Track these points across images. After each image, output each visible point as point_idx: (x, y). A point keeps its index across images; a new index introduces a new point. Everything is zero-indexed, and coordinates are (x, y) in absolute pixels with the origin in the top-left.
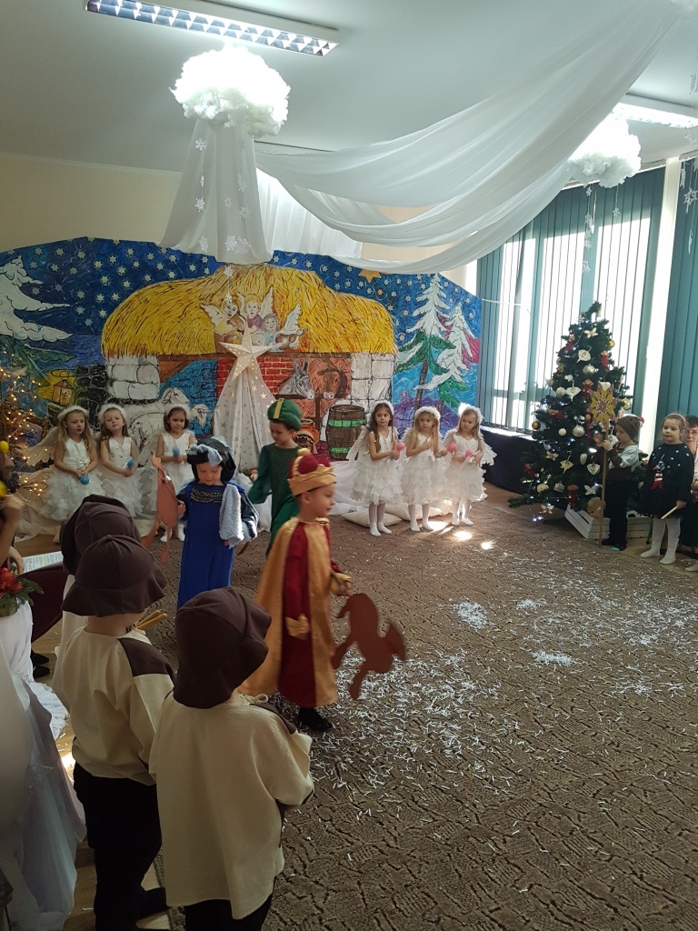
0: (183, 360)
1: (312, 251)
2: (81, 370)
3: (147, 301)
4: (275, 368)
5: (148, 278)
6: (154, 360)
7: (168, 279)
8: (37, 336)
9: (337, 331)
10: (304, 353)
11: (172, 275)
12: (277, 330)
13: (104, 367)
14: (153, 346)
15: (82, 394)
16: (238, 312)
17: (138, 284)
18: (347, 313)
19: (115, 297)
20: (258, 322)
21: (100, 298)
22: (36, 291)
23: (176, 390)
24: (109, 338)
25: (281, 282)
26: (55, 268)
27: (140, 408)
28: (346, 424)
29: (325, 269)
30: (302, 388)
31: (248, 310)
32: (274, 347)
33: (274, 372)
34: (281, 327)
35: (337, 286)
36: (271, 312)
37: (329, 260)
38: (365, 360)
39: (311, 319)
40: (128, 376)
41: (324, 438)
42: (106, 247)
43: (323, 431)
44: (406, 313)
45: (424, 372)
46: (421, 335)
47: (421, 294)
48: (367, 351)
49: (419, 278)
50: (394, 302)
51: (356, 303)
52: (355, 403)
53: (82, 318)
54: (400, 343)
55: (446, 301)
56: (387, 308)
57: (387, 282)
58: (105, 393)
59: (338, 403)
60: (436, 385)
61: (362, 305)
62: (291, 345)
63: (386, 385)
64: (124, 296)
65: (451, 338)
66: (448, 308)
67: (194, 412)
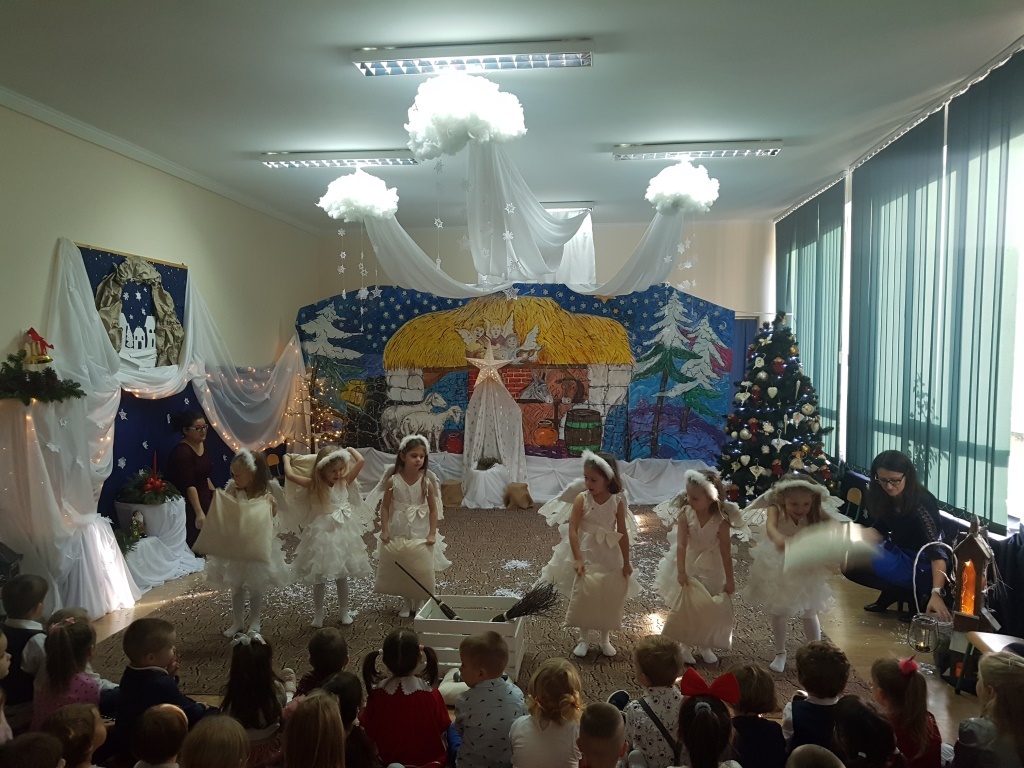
0: (441, 372)
1: (549, 281)
2: (369, 380)
3: (415, 328)
4: (516, 378)
5: (416, 311)
6: (420, 372)
7: (431, 311)
8: (341, 356)
9: (573, 347)
10: (542, 365)
11: (434, 308)
12: (518, 347)
13: (384, 378)
14: (419, 361)
15: (369, 397)
16: (485, 334)
17: (409, 316)
18: (582, 330)
19: (393, 326)
20: (500, 341)
21: (383, 327)
22: (342, 325)
23: (436, 395)
24: (388, 356)
25: (521, 308)
26: (354, 308)
27: (409, 408)
28: (584, 425)
29: (561, 295)
30: (541, 394)
31: (493, 332)
32: (516, 361)
33: (516, 381)
34: (521, 345)
35: (573, 308)
36: (512, 332)
37: (563, 287)
38: (602, 370)
39: (548, 336)
40: (401, 384)
41: (562, 437)
42: (388, 291)
43: (562, 431)
44: (643, 328)
45: (664, 380)
46: (659, 347)
47: (659, 310)
48: (604, 363)
49: (656, 296)
50: (631, 319)
51: (592, 322)
52: (592, 408)
53: (371, 342)
54: (637, 355)
55: (687, 315)
56: (623, 325)
57: (622, 302)
58: (385, 397)
59: (575, 407)
60: (679, 393)
61: (598, 324)
62: (530, 359)
63: (623, 392)
64: (399, 326)
65: (696, 349)
66: (690, 321)
67: (450, 412)
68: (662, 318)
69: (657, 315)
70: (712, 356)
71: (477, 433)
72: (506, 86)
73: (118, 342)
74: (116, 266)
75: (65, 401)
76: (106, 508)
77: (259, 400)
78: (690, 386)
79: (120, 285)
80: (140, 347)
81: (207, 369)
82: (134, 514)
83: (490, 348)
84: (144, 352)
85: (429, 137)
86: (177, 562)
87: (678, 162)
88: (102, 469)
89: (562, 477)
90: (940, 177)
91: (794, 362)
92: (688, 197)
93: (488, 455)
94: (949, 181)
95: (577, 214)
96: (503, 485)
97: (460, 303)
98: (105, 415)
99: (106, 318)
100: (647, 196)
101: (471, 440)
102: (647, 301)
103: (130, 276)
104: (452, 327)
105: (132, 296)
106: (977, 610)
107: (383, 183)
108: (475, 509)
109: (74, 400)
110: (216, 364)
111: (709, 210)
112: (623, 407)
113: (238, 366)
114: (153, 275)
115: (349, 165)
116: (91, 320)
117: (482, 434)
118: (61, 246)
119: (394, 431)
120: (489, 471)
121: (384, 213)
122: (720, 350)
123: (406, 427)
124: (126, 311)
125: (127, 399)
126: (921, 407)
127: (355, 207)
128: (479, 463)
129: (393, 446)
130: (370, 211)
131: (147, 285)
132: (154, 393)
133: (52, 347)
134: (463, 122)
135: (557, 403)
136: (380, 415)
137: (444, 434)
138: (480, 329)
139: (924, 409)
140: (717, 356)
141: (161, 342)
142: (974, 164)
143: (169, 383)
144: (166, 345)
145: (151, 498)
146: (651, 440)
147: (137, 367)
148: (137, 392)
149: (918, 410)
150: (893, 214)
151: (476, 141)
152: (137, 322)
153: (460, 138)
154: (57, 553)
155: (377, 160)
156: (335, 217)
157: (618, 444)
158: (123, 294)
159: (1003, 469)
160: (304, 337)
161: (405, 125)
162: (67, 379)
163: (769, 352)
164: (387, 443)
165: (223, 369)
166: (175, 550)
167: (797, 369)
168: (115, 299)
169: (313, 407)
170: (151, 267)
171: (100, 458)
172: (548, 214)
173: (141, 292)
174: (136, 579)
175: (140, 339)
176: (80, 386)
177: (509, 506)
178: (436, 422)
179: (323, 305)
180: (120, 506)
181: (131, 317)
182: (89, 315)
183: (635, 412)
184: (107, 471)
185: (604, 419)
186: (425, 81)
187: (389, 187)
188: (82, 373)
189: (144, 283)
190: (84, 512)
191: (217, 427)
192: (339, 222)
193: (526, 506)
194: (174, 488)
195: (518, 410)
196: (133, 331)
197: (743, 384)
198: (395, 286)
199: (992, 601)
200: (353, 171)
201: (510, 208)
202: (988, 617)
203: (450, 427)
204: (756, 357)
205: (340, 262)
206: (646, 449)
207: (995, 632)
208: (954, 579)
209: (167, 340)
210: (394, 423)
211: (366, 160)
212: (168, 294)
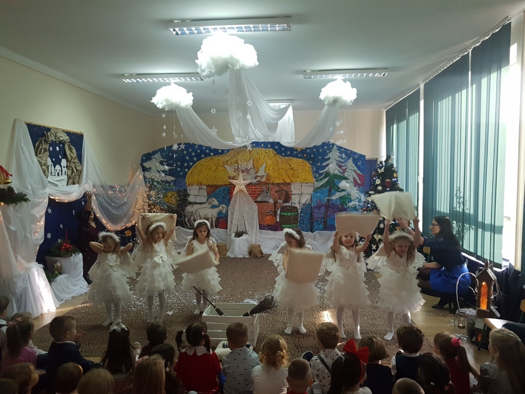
0: (216, 187)
1: (271, 140)
2: (178, 191)
3: (202, 165)
4: (254, 190)
5: (203, 156)
6: (205, 187)
7: (210, 156)
8: (164, 179)
9: (284, 174)
10: (268, 183)
11: (212, 154)
12: (255, 174)
13: (186, 190)
14: (204, 182)
15: (178, 200)
16: (238, 167)
17: (199, 159)
18: (288, 165)
19: (191, 164)
20: (246, 171)
21: (186, 164)
22: (164, 163)
23: (213, 199)
24: (188, 179)
25: (256, 154)
26: (171, 155)
27: (199, 206)
28: (289, 214)
29: (277, 147)
30: (267, 198)
31: (242, 166)
32: (254, 181)
34: (257, 173)
35: (283, 154)
36: (252, 167)
37: (278, 143)
38: (298, 186)
39: (271, 168)
40: (195, 193)
41: (278, 220)
42: (188, 146)
43: (278, 217)
44: (319, 164)
45: (330, 191)
46: (327, 174)
47: (327, 155)
48: (299, 182)
49: (326, 147)
50: (313, 159)
51: (293, 161)
52: (293, 205)
53: (180, 172)
54: (316, 178)
55: (341, 157)
56: (309, 162)
57: (308, 151)
58: (187, 200)
59: (285, 205)
60: (338, 197)
61: (296, 162)
62: (262, 180)
63: (309, 197)
64: (194, 163)
65: (346, 175)
66: (343, 160)
67: (220, 208)
68: (329, 159)
69: (326, 157)
70: (354, 178)
71: (234, 219)
72: (248, 40)
73: (47, 173)
74: (45, 133)
75: (19, 204)
76: (40, 259)
77: (120, 202)
78: (343, 194)
79: (48, 143)
80: (58, 175)
81: (94, 186)
82: (56, 262)
83: (241, 174)
84: (61, 178)
85: (208, 67)
86: (79, 286)
87: (336, 80)
88: (38, 239)
89: (278, 241)
90: (467, 87)
91: (395, 181)
92: (341, 97)
93: (239, 230)
94: (472, 89)
95: (285, 106)
96: (248, 245)
97: (225, 152)
98: (40, 211)
99: (41, 160)
100: (320, 97)
101: (231, 222)
102: (321, 150)
103: (53, 138)
104: (221, 164)
105: (54, 149)
106: (488, 307)
107: (185, 90)
108: (234, 258)
109: (24, 203)
110: (98, 184)
111: (352, 104)
112: (309, 204)
113: (110, 185)
114: (65, 138)
115: (167, 81)
116: (33, 161)
117: (237, 219)
118: (16, 122)
119: (192, 218)
120: (241, 238)
121: (186, 106)
122: (358, 175)
123: (198, 216)
124: (51, 156)
125: (52, 203)
126: (460, 204)
127: (171, 102)
128: (236, 234)
129: (191, 226)
130: (179, 105)
131: (62, 143)
132: (66, 199)
133: (11, 175)
134: (226, 59)
135: (275, 203)
136: (184, 210)
137: (217, 219)
138: (236, 165)
139: (461, 205)
140: (357, 178)
141: (70, 172)
142: (484, 81)
143: (74, 194)
144: (72, 174)
145: (65, 254)
146: (324, 221)
147: (57, 186)
148: (57, 199)
149: (458, 205)
150: (444, 106)
151: (233, 69)
152: (57, 162)
153: (224, 67)
154: (15, 283)
155: (182, 78)
156: (160, 108)
157: (306, 224)
158: (49, 147)
159: (500, 235)
160: (145, 169)
161: (196, 61)
162: (20, 192)
163: (383, 176)
164: (188, 224)
165: (102, 187)
166: (77, 281)
167: (397, 184)
168: (45, 150)
169: (149, 206)
170: (64, 133)
171: (38, 234)
172: (270, 106)
173: (59, 147)
174: (57, 296)
175: (58, 171)
176: (26, 195)
177: (251, 256)
178: (213, 213)
179: (155, 153)
180: (48, 258)
181: (54, 160)
182: (31, 158)
183: (315, 207)
184: (41, 240)
185: (299, 211)
186: (206, 38)
187: (188, 92)
188: (28, 189)
189: (61, 142)
190: (29, 261)
191: (99, 216)
192: (163, 110)
193: (260, 256)
194: (77, 249)
195: (255, 206)
196: (55, 167)
197: (370, 192)
198: (192, 143)
199: (496, 302)
200: (169, 84)
201: (249, 103)
202: (494, 310)
203: (221, 216)
204: (376, 179)
205: (163, 131)
206: (321, 226)
207: (498, 318)
208: (477, 291)
209: (73, 172)
210: (192, 213)
211: (176, 78)
212: (73, 147)
